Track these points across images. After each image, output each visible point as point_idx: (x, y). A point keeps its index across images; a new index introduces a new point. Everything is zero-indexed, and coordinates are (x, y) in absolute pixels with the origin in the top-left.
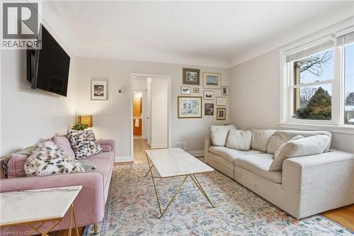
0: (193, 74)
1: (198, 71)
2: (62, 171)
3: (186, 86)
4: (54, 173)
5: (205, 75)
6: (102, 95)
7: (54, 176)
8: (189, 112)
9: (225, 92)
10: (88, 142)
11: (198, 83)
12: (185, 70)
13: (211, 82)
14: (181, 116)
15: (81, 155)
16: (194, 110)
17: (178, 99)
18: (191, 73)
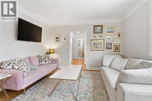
0: (99, 28)
1: (102, 26)
2: (13, 68)
3: (95, 35)
4: (10, 69)
5: (106, 28)
6: (58, 41)
7: (10, 70)
8: (96, 48)
9: (119, 36)
10: (45, 59)
11: (102, 32)
12: (94, 26)
13: (110, 31)
14: (92, 49)
15: (41, 64)
16: (99, 46)
17: (91, 41)
18: (98, 27)
